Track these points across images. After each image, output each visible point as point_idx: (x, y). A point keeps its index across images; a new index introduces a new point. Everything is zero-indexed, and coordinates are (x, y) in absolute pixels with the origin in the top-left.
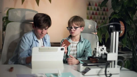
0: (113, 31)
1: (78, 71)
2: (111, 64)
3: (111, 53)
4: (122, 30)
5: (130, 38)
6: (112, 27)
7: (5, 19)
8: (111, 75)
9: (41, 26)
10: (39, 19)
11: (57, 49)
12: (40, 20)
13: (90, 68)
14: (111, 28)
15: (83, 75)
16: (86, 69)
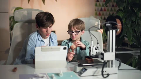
0: (109, 29)
1: (75, 72)
2: (108, 63)
3: (108, 52)
4: (119, 29)
5: (137, 35)
6: (109, 26)
7: (12, 18)
8: (108, 75)
9: (45, 25)
10: (41, 18)
11: (60, 48)
12: (42, 20)
13: (86, 68)
14: (107, 26)
15: (80, 76)
16: (82, 70)
